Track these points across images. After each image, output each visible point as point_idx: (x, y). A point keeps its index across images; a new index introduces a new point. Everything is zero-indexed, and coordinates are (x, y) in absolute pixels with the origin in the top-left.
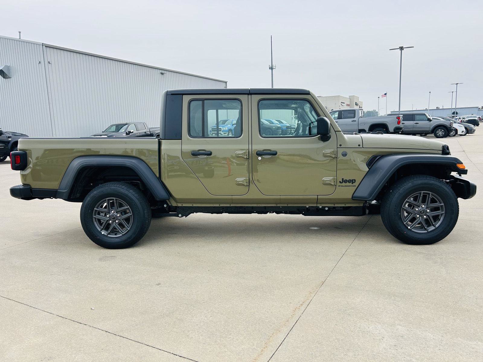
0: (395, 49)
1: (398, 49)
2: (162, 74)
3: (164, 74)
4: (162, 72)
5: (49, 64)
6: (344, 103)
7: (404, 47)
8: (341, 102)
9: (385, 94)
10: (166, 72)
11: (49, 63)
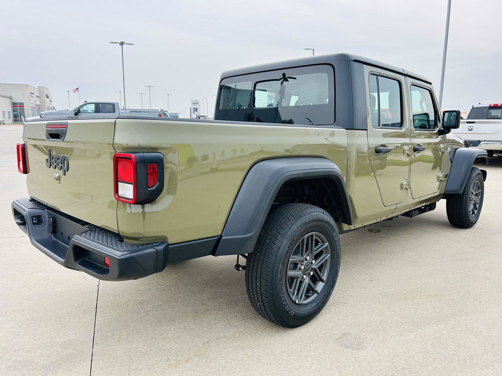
0: (116, 43)
1: (119, 43)
6: (33, 94)
7: (125, 43)
8: (31, 93)
9: (77, 89)
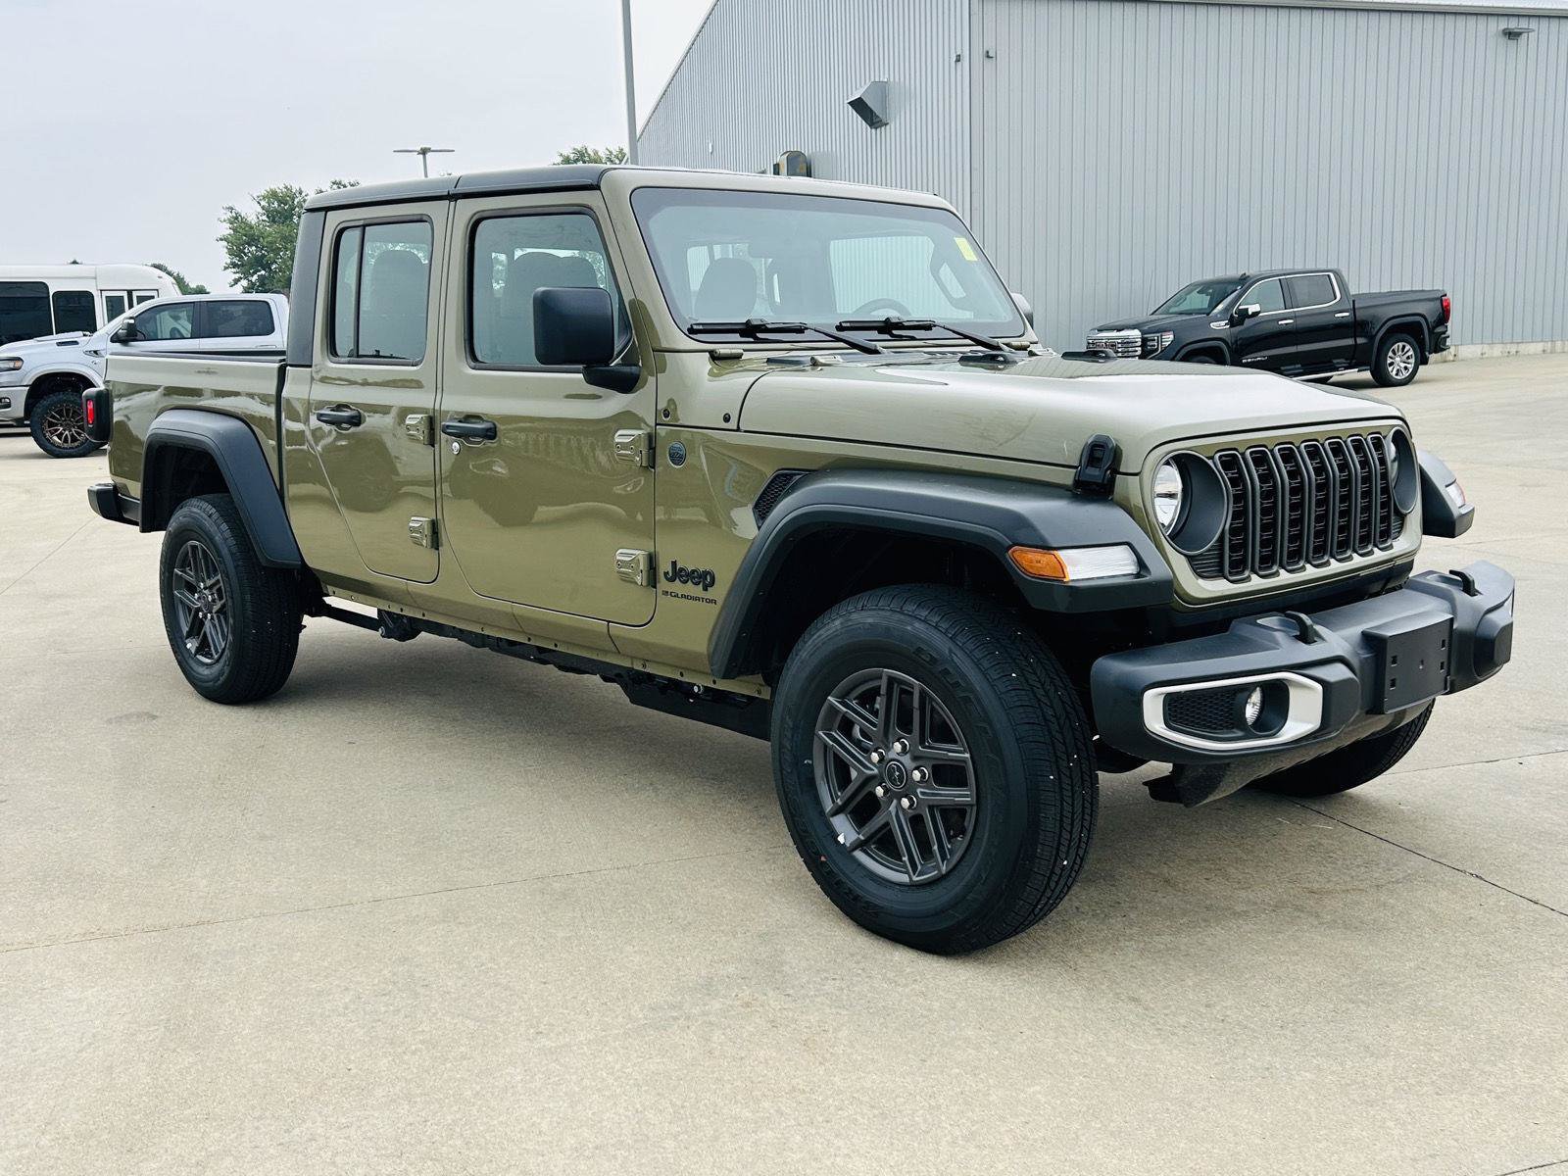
2: (1511, 35)
3: (1519, 34)
4: (1513, 24)
5: (986, 60)
10: (1533, 24)
11: (988, 57)
